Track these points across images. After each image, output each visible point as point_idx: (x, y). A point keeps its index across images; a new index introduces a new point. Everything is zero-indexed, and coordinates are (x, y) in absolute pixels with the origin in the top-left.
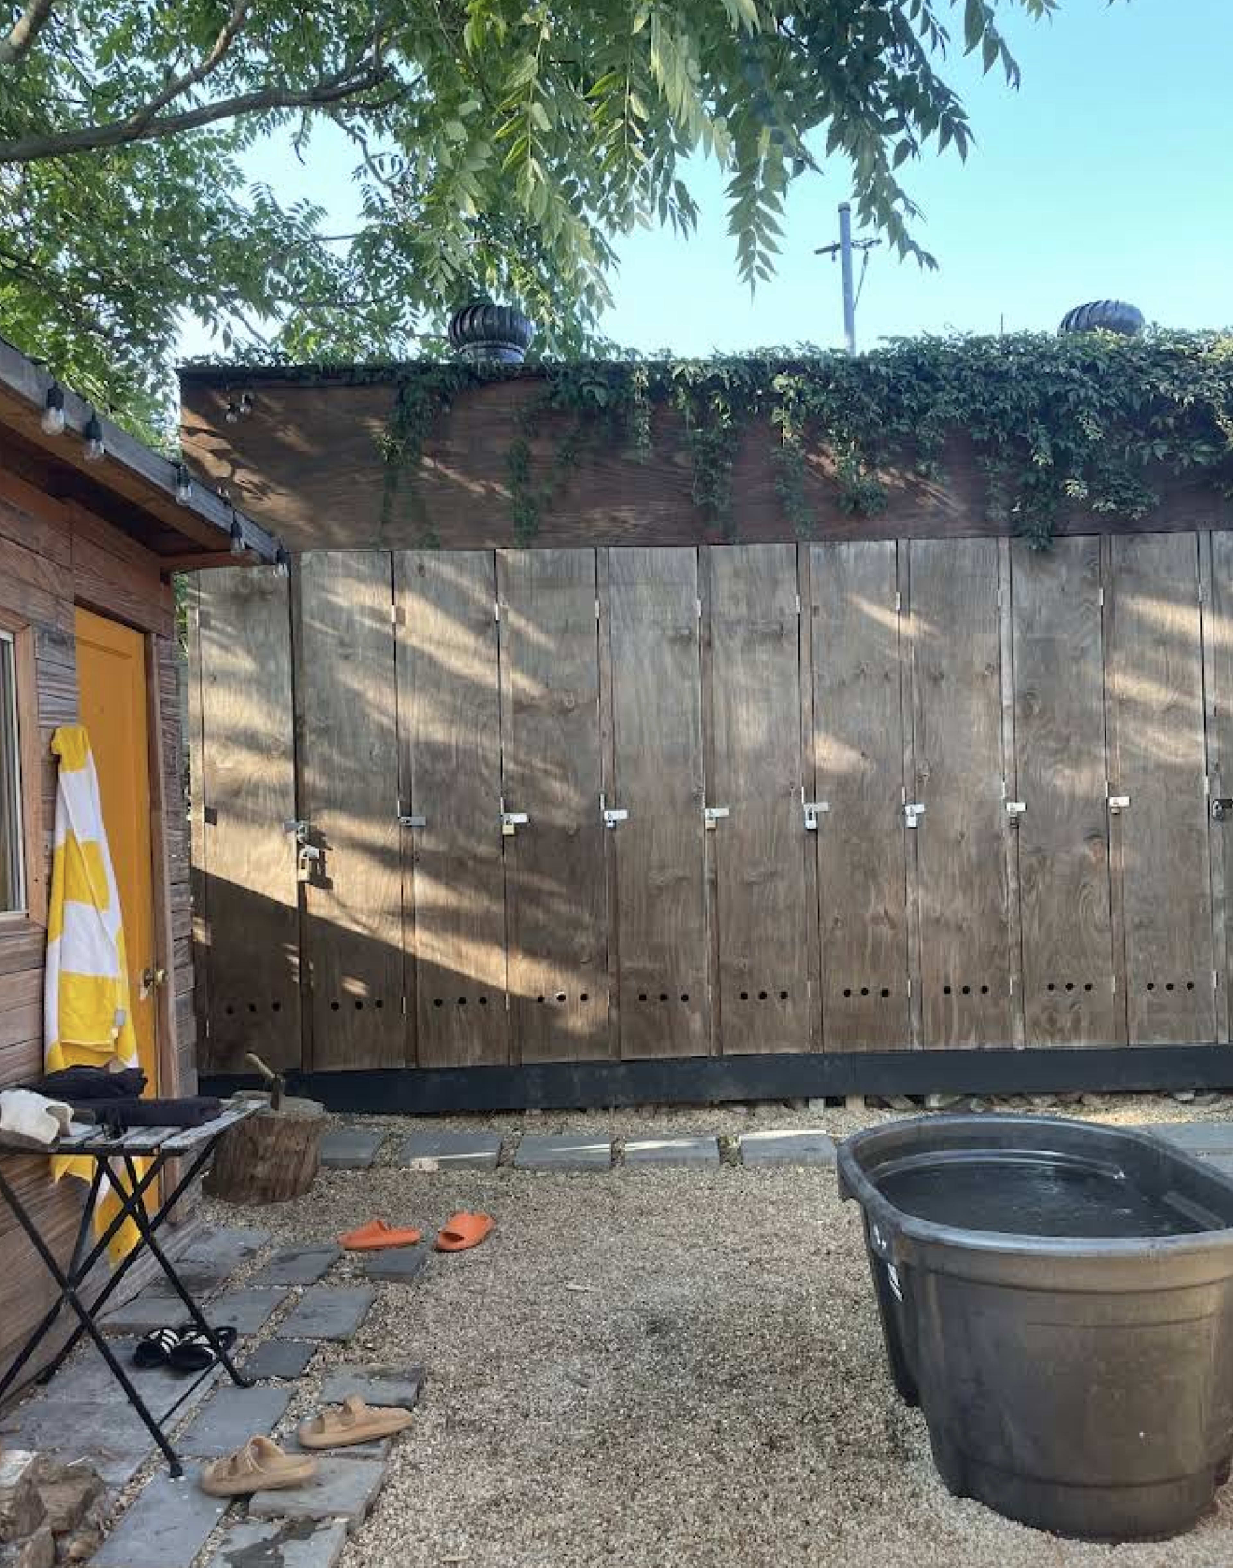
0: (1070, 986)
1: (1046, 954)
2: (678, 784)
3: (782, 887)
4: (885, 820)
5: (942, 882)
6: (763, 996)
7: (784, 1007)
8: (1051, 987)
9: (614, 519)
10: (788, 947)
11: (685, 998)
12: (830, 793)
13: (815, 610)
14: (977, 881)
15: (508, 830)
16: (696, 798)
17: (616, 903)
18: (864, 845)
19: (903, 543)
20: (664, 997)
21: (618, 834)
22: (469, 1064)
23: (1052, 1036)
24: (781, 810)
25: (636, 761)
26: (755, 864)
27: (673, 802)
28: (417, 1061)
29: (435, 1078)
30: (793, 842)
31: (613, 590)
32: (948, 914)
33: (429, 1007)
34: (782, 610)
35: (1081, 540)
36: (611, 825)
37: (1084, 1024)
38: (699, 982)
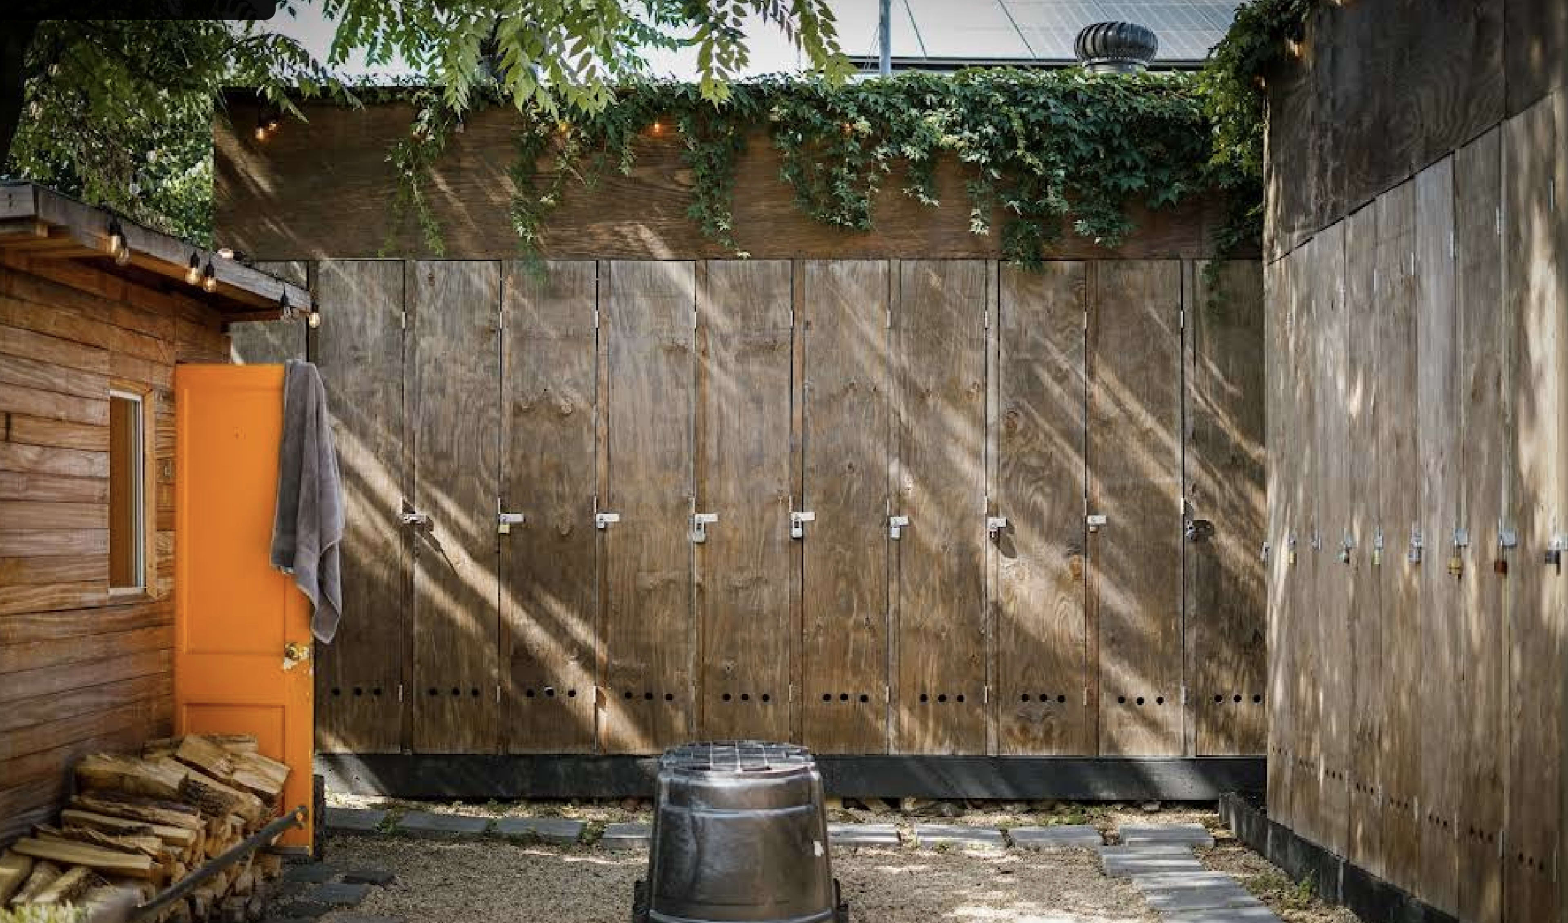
0: (1044, 698)
1: (1019, 668)
2: (669, 492)
3: (766, 592)
4: (870, 531)
5: (923, 591)
6: (745, 697)
7: (766, 708)
8: (1025, 698)
9: (617, 233)
10: (772, 652)
11: (669, 697)
12: (817, 503)
13: (808, 324)
14: (957, 591)
15: (504, 529)
16: (687, 503)
17: (607, 603)
18: (849, 555)
19: (895, 263)
20: (649, 696)
21: (610, 534)
22: (460, 751)
23: (1024, 745)
24: (768, 516)
25: (628, 469)
26: (741, 569)
27: (663, 507)
28: (412, 747)
29: (429, 763)
30: (778, 548)
31: (613, 302)
32: (929, 624)
33: (424, 694)
34: (775, 326)
35: (1067, 265)
36: (602, 526)
37: (1055, 734)
38: (683, 682)
